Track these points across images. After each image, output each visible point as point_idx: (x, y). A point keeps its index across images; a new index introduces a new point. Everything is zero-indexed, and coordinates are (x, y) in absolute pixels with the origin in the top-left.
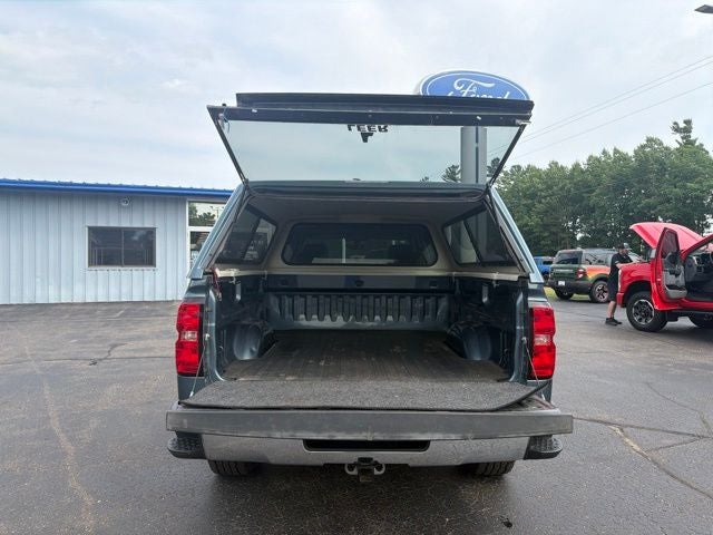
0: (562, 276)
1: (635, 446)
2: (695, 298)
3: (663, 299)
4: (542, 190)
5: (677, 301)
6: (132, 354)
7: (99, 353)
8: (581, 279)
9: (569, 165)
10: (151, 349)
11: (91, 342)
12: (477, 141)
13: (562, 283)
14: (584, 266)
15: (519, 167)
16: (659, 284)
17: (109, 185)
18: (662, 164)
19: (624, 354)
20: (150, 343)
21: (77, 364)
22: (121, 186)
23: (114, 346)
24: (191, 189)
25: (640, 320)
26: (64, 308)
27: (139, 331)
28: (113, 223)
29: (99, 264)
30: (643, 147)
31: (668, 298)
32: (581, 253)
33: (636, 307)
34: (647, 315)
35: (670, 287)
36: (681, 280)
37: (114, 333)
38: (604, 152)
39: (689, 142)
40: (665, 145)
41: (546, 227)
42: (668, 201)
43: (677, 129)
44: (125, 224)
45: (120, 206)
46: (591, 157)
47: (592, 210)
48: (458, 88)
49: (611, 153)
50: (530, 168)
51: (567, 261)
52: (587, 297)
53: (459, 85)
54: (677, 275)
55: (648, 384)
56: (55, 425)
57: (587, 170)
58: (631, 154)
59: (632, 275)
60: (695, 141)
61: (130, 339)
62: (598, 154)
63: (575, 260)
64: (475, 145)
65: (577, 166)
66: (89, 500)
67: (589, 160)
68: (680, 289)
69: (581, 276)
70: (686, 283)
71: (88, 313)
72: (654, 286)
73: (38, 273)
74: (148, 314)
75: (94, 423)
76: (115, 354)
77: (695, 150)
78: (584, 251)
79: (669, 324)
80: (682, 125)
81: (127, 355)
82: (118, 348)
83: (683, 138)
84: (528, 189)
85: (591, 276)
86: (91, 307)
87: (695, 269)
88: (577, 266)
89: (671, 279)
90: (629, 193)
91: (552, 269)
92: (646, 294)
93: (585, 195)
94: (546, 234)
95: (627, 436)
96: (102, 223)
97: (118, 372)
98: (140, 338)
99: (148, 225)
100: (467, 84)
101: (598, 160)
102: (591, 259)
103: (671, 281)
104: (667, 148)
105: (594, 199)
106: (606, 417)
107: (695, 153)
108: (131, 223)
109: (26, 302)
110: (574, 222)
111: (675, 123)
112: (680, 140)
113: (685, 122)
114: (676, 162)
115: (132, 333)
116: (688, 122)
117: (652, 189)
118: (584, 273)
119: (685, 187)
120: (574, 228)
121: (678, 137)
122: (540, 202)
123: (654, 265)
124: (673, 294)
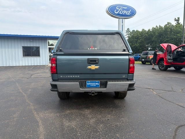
0: (143, 58)
1: (155, 93)
2: (175, 62)
3: (167, 62)
4: (140, 37)
5: (170, 63)
6: (37, 77)
7: (28, 76)
8: (148, 59)
9: (147, 30)
10: (41, 76)
11: (26, 74)
12: (122, 23)
13: (143, 60)
14: (149, 56)
15: (134, 31)
16: (166, 59)
17: (27, 35)
18: (171, 29)
19: (156, 75)
20: (40, 74)
21: (23, 79)
22: (30, 36)
23: (32, 75)
24: (48, 36)
25: (161, 68)
26: (18, 67)
27: (37, 72)
28: (29, 46)
29: (26, 56)
30: (166, 25)
31: (168, 62)
32: (148, 52)
33: (161, 65)
34: (163, 67)
35: (169, 59)
36: (172, 58)
37: (31, 72)
38: (157, 26)
39: (178, 23)
40: (172, 24)
41: (140, 46)
42: (173, 39)
43: (176, 20)
44: (32, 46)
45: (30, 41)
46: (153, 28)
47: (153, 42)
48: (117, 9)
49: (158, 27)
50: (137, 31)
51: (145, 54)
52: (149, 63)
53: (118, 8)
54: (171, 56)
55: (161, 81)
56: (21, 91)
57: (152, 31)
58: (163, 27)
59: (160, 57)
60: (180, 23)
61: (36, 73)
62: (155, 27)
63: (147, 54)
64: (122, 24)
65: (149, 30)
66: (31, 104)
67: (152, 29)
68: (171, 60)
69: (148, 58)
70: (173, 58)
71: (24, 68)
72: (165, 59)
73: (10, 58)
74: (39, 68)
75: (30, 90)
76: (32, 77)
77: (180, 25)
78: (149, 52)
79: (169, 69)
80: (177, 19)
81: (35, 77)
82: (33, 75)
83: (177, 22)
84: (136, 36)
85: (151, 58)
86: (24, 67)
87: (175, 55)
88: (147, 55)
89: (169, 57)
90: (162, 37)
91: (141, 56)
92: (163, 61)
93: (151, 38)
94: (141, 48)
95: (153, 91)
96: (26, 45)
97: (34, 80)
98: (38, 73)
99: (37, 46)
100: (120, 8)
101: (155, 28)
102: (151, 54)
103: (169, 58)
104: (173, 25)
105: (153, 39)
106: (149, 88)
107: (180, 26)
108: (33, 45)
109: (8, 66)
110: (148, 45)
111: (175, 18)
112: (176, 23)
113: (178, 18)
114: (175, 29)
115: (36, 72)
116: (179, 18)
117: (169, 36)
118: (149, 57)
119: (177, 36)
120: (148, 47)
121: (176, 22)
122: (139, 40)
123: (165, 54)
124: (169, 61)
